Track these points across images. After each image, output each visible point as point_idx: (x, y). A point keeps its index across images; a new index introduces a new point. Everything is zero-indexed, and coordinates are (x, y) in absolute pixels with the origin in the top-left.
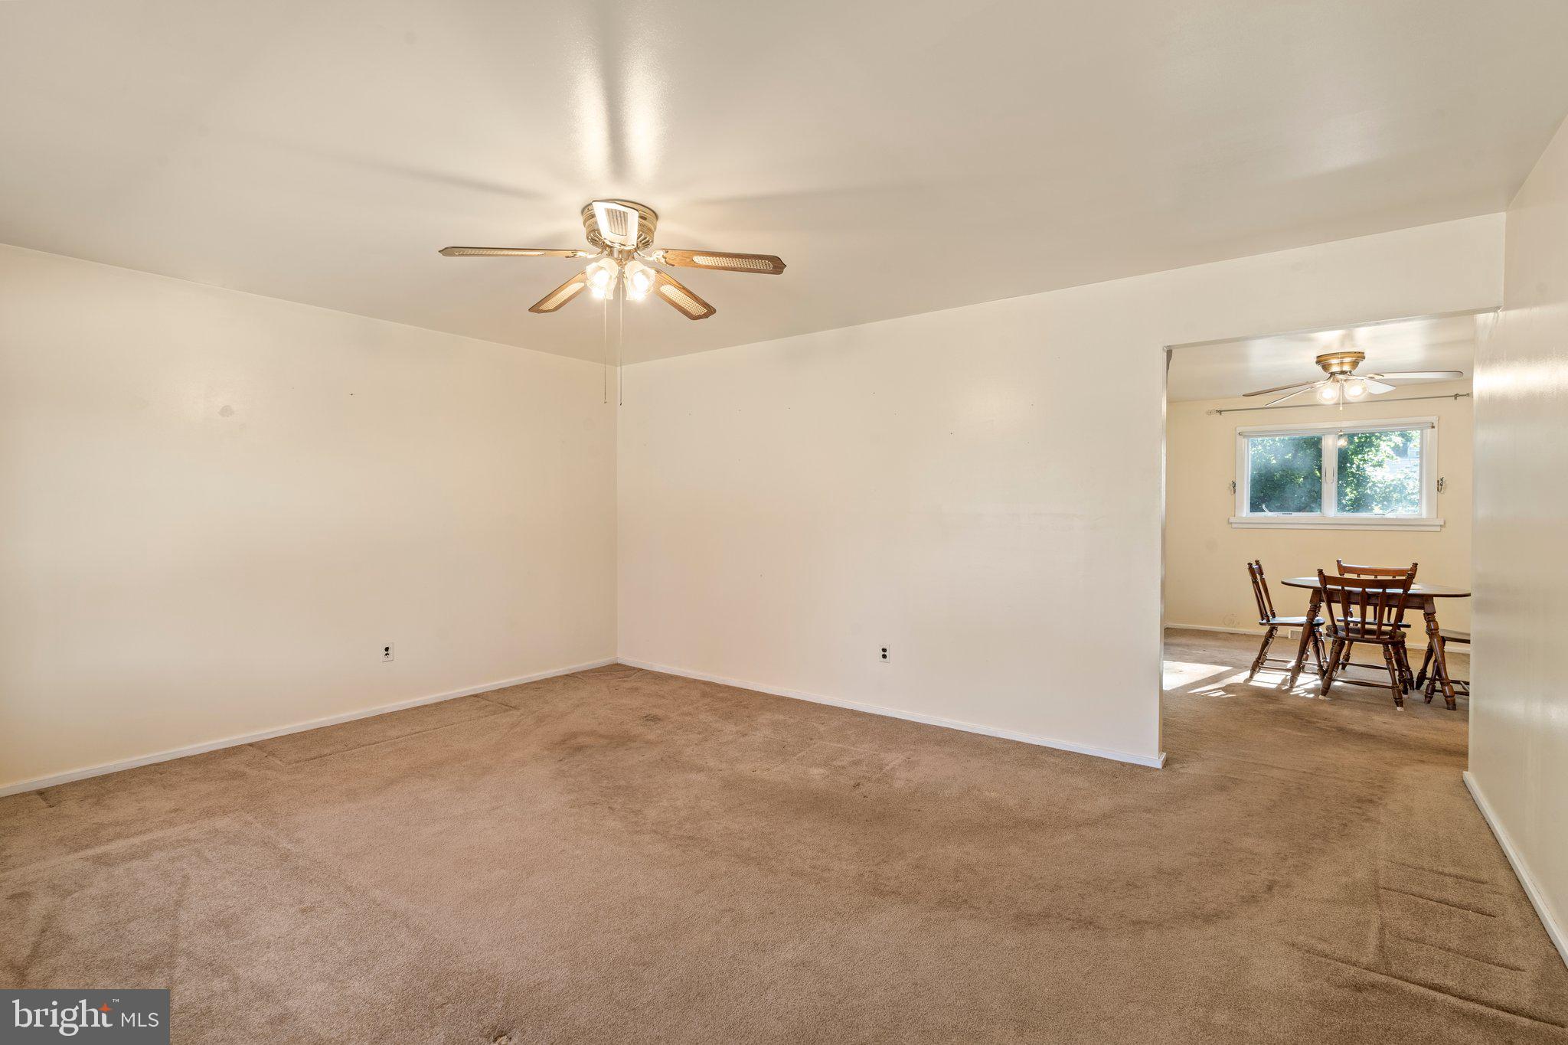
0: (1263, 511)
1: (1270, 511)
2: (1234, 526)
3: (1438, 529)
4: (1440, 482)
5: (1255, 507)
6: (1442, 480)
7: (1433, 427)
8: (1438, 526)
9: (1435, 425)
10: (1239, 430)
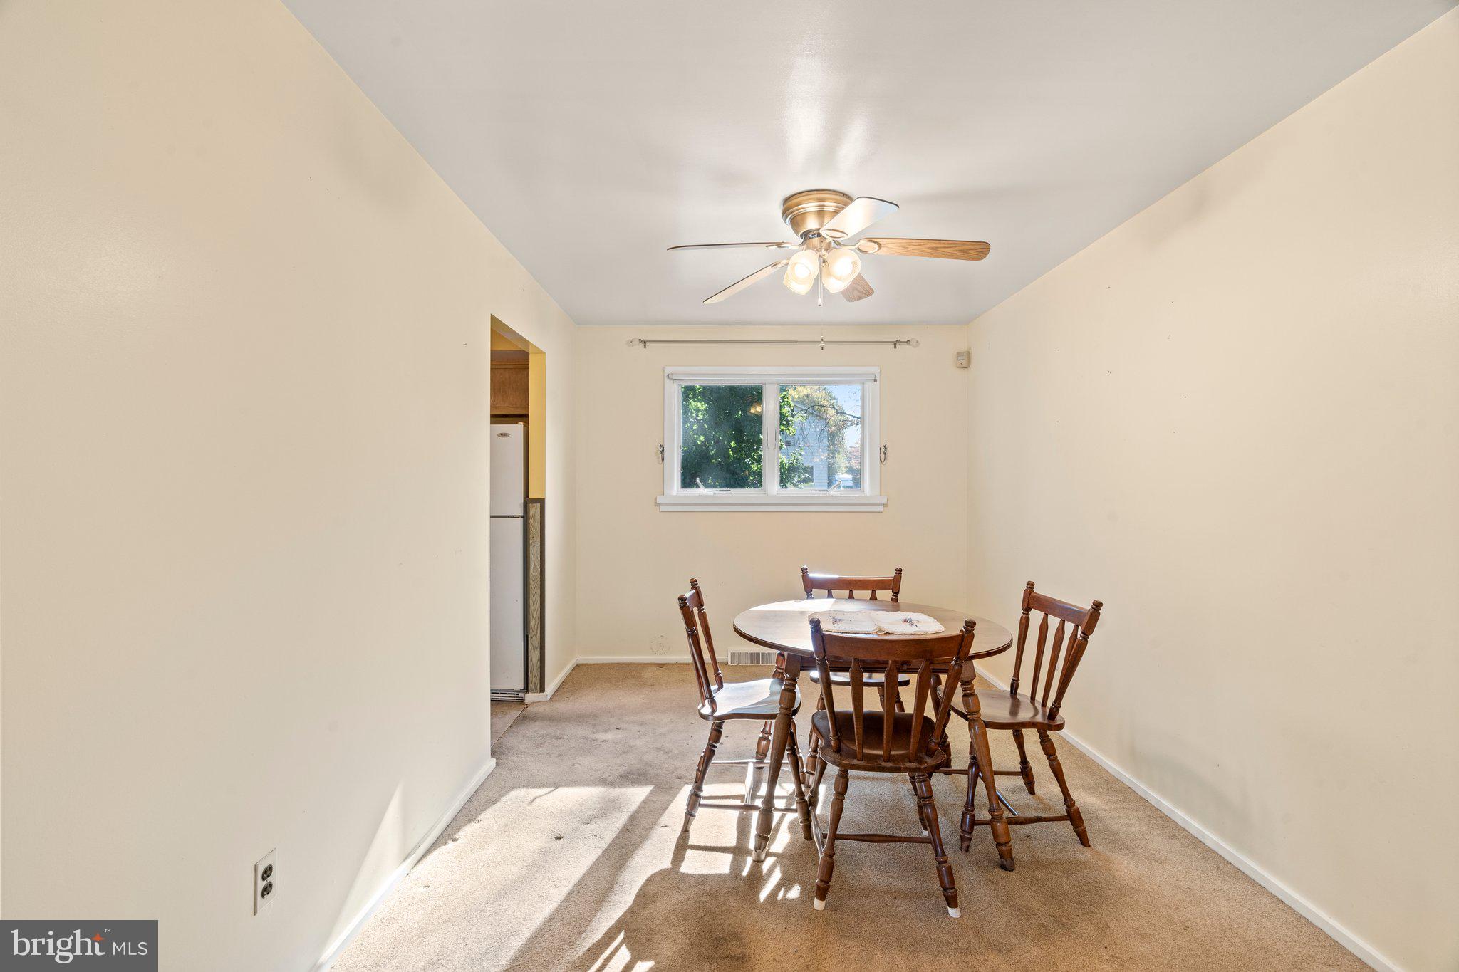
0: (698, 486)
1: (707, 486)
2: (663, 508)
3: (880, 509)
4: (883, 450)
5: (688, 481)
6: (885, 447)
7: (875, 380)
8: (881, 505)
9: (878, 378)
10: (668, 370)
